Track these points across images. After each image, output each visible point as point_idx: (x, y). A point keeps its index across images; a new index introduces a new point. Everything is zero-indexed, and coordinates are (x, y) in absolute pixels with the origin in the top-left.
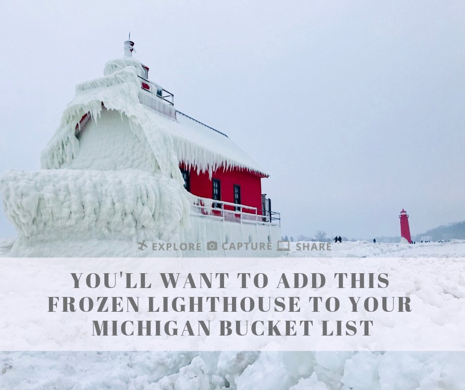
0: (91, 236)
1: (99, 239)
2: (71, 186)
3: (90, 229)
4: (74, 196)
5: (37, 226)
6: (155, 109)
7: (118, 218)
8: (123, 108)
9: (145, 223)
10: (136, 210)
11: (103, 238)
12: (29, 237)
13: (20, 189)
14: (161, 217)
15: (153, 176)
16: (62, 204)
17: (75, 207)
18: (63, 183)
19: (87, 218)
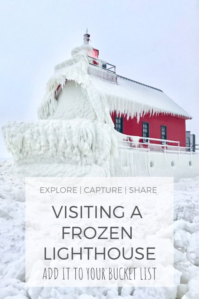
0: (54, 161)
1: (58, 163)
2: (41, 130)
3: (53, 156)
4: (42, 137)
5: (23, 154)
6: (100, 77)
7: (68, 150)
8: (76, 78)
9: (86, 153)
10: (79, 145)
11: (61, 162)
12: (18, 161)
13: (11, 133)
14: (97, 150)
15: (93, 122)
16: (36, 141)
17: (43, 143)
18: (36, 128)
19: (50, 150)
